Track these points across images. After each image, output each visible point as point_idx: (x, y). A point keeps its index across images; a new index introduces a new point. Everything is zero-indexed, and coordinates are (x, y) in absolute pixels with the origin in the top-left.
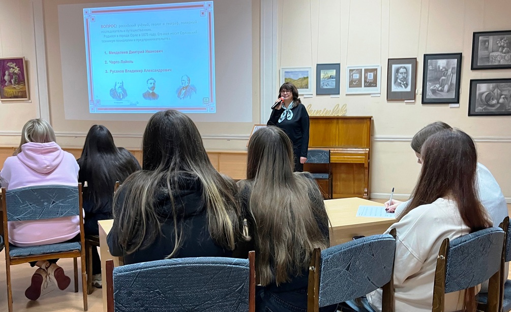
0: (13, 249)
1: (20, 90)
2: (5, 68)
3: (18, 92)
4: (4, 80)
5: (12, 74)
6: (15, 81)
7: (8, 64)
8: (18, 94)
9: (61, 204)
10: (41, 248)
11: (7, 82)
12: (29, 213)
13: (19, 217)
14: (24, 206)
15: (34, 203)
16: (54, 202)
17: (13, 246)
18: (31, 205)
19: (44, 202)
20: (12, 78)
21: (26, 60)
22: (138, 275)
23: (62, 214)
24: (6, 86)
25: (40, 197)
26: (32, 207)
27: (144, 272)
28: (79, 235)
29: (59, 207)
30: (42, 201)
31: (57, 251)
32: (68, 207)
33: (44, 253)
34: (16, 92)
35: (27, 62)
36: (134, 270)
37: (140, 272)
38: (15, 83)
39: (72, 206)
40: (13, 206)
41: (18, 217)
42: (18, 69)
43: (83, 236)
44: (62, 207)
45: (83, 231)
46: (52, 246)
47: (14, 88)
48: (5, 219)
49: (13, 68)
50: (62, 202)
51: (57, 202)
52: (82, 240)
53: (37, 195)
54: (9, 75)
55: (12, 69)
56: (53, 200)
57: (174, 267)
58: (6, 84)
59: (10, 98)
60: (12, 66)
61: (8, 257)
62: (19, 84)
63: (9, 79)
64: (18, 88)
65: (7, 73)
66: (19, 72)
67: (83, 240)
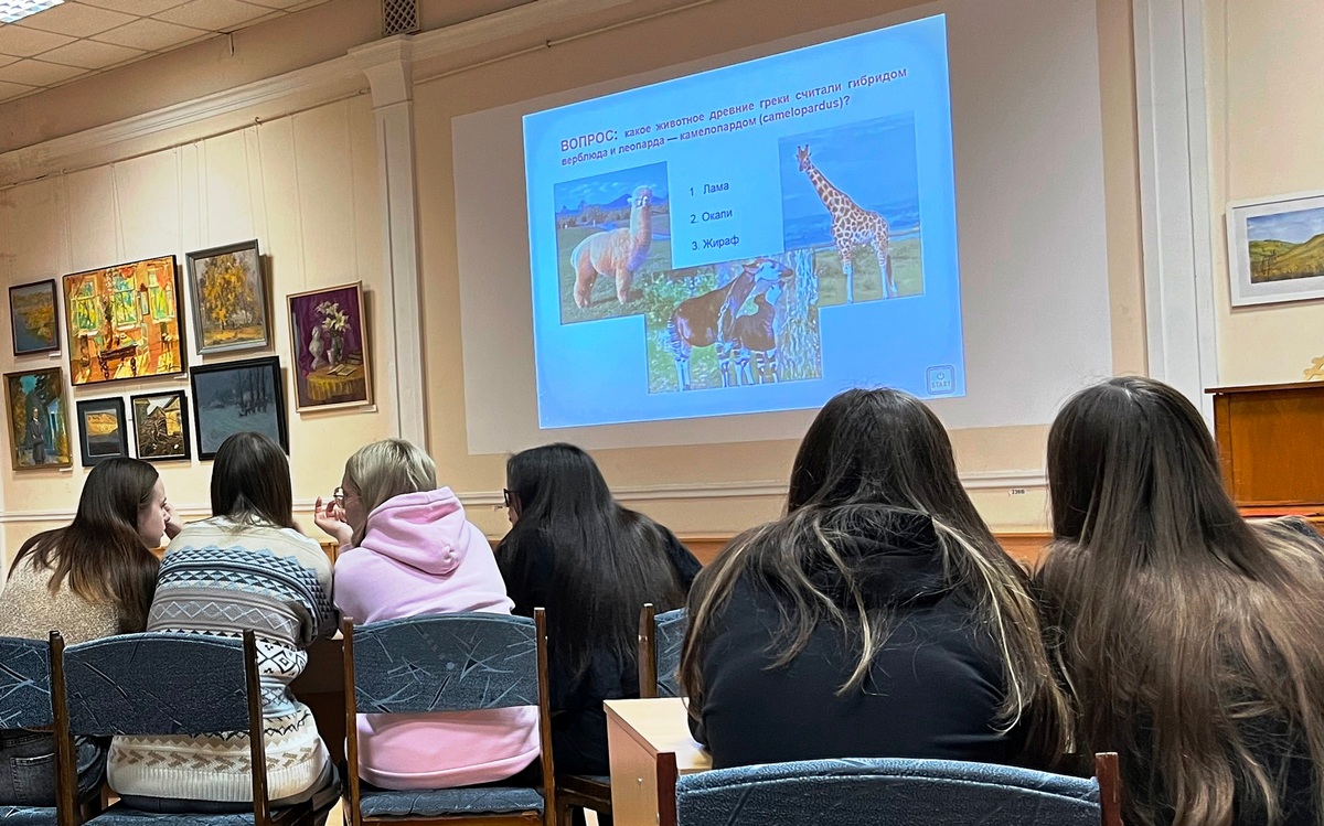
0: (370, 796)
1: (348, 379)
2: (311, 319)
3: (344, 384)
4: (308, 352)
5: (328, 335)
6: (337, 352)
7: (319, 309)
8: (344, 389)
9: (489, 669)
10: (437, 798)
11: (317, 359)
12: (408, 693)
13: (385, 701)
14: (397, 673)
15: (421, 664)
16: (471, 663)
17: (369, 787)
18: (414, 668)
19: (446, 661)
20: (327, 346)
21: (365, 289)
22: (746, 796)
23: (492, 700)
24: (313, 370)
25: (435, 648)
26: (416, 676)
27: (762, 790)
28: (537, 761)
29: (484, 677)
30: (442, 657)
31: (480, 809)
32: (508, 679)
33: (445, 814)
34: (337, 385)
35: (367, 295)
36: (735, 783)
37: (752, 788)
38: (335, 359)
39: (519, 675)
40: (369, 672)
41: (380, 702)
42: (343, 318)
43: (549, 768)
44: (495, 678)
45: (549, 749)
46: (465, 794)
47: (335, 373)
48: (350, 706)
49: (333, 317)
50: (493, 664)
51: (480, 663)
52: (547, 782)
53: (429, 642)
54: (321, 338)
55: (328, 319)
56: (469, 657)
57: (851, 780)
58: (314, 365)
59: (324, 403)
60: (328, 311)
61: (356, 816)
62: (345, 361)
63: (321, 350)
64: (344, 371)
65: (315, 333)
66: (348, 326)
67: (550, 782)
